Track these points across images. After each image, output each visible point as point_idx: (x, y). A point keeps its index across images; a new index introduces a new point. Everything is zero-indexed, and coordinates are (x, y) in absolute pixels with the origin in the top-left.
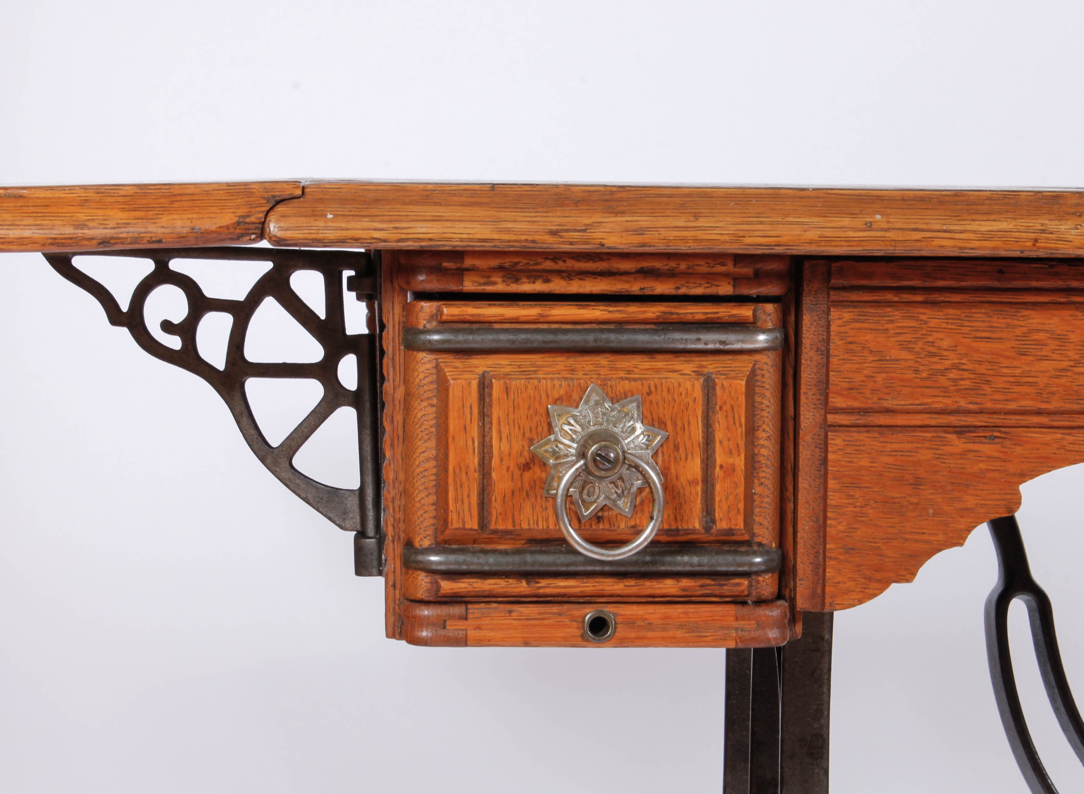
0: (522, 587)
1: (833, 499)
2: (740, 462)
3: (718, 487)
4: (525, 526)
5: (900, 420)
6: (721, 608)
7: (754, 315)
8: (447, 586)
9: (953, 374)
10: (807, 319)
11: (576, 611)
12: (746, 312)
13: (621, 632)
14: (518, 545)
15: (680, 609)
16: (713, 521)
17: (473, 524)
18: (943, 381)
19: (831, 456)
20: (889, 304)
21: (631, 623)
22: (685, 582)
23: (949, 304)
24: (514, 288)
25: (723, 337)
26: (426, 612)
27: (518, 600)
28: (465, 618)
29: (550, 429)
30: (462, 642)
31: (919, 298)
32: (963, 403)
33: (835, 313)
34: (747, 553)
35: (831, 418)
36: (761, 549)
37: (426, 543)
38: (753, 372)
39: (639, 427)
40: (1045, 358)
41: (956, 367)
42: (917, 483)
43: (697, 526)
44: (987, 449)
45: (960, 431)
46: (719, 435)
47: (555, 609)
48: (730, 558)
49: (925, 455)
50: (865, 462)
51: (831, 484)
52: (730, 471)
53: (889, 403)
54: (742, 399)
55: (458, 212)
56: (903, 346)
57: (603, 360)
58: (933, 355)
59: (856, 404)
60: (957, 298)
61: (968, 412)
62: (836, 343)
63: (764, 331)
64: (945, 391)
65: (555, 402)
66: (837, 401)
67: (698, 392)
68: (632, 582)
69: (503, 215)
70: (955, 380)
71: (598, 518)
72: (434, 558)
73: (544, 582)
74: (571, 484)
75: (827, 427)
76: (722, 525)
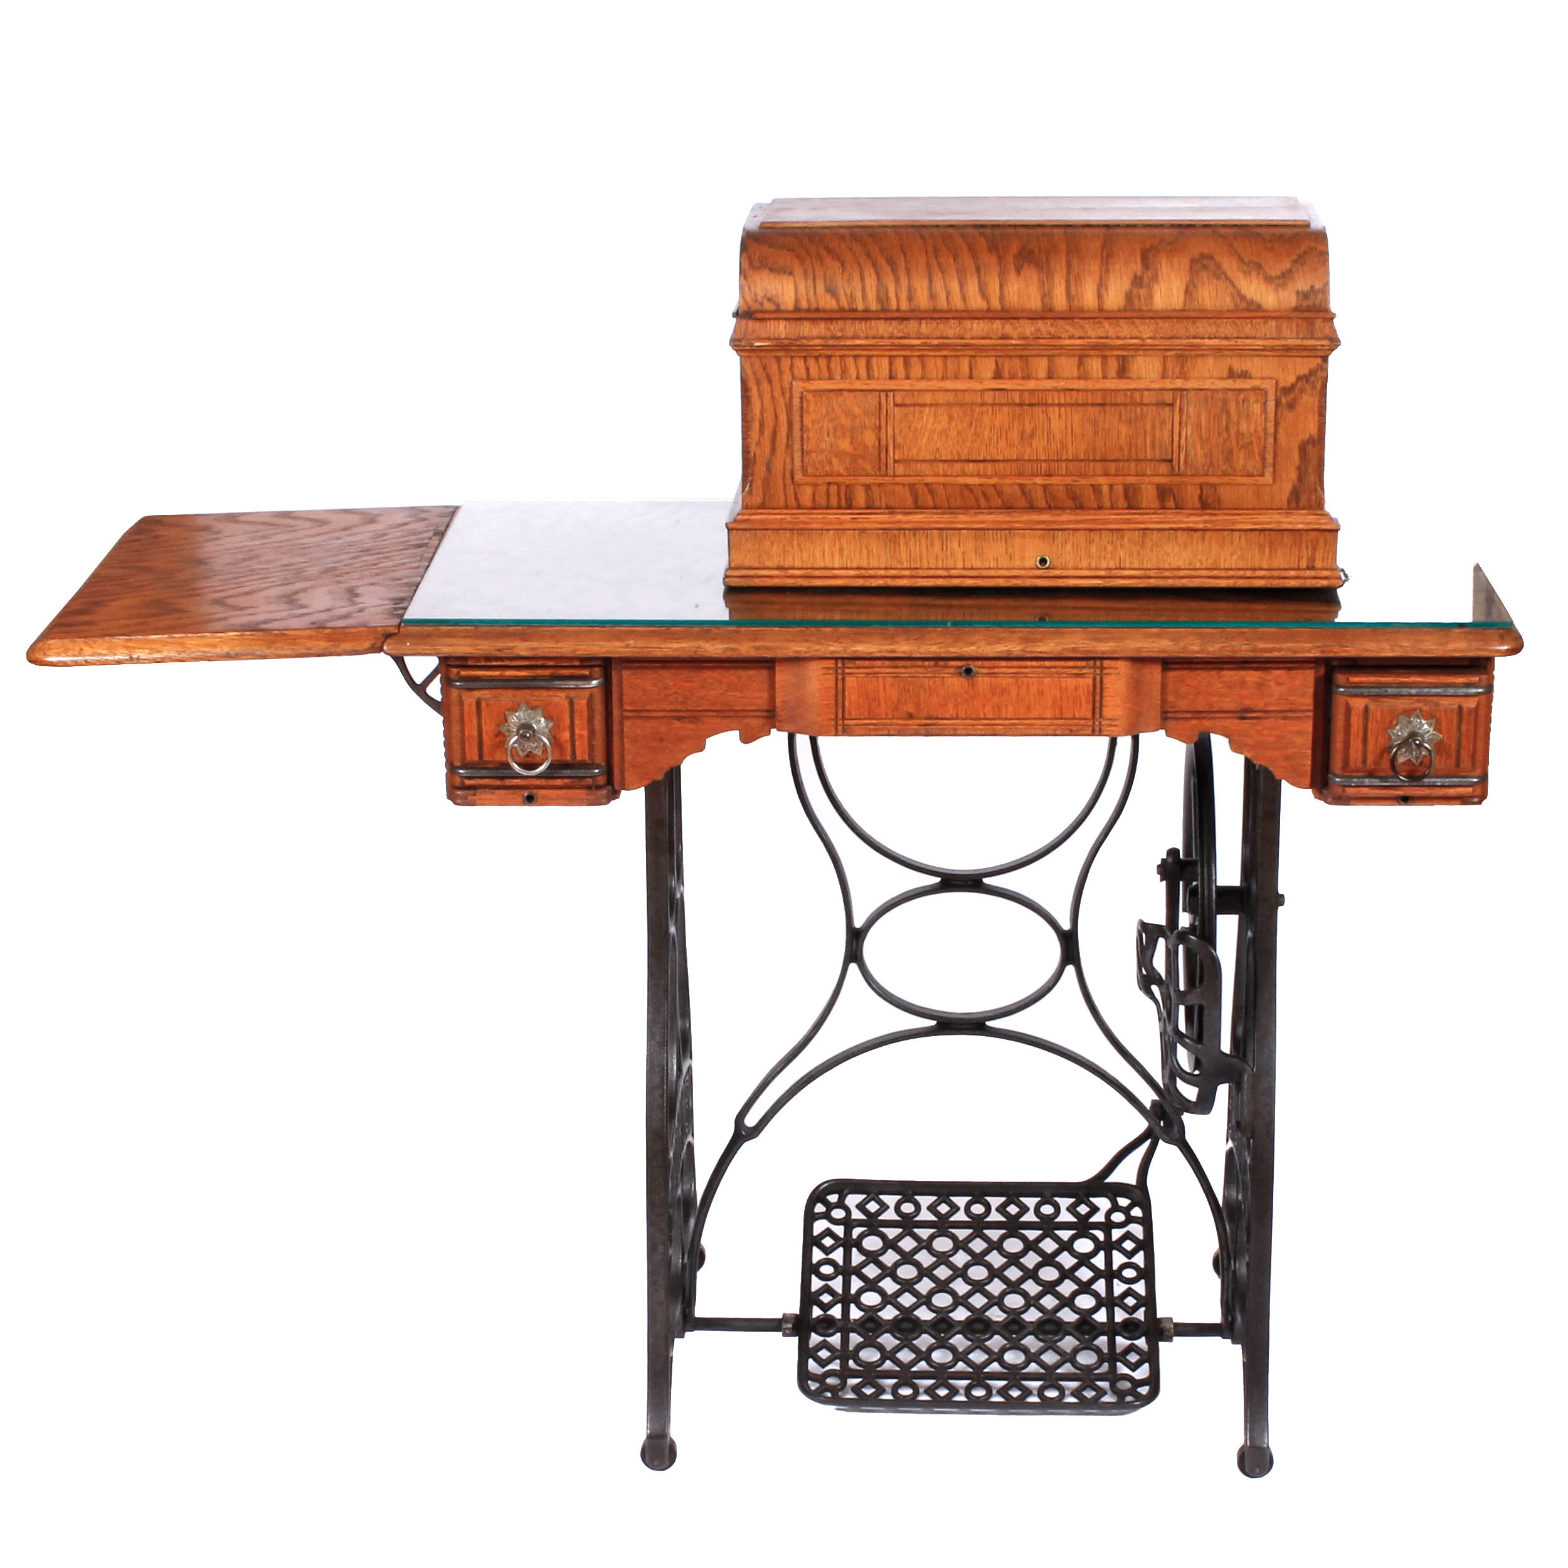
0: (498, 783)
1: (627, 746)
2: (585, 733)
3: (577, 743)
4: (497, 759)
5: (654, 714)
6: (580, 791)
7: (591, 673)
8: (467, 782)
9: (674, 696)
10: (614, 673)
11: (520, 792)
12: (586, 672)
13: (539, 801)
14: (497, 765)
15: (564, 792)
16: (575, 757)
17: (476, 758)
18: (671, 698)
19: (625, 729)
20: (647, 668)
21: (544, 797)
22: (567, 781)
23: (670, 668)
24: (489, 664)
25: (577, 683)
26: (459, 793)
27: (498, 788)
28: (475, 795)
29: (506, 721)
30: (473, 804)
31: (659, 665)
32: (679, 708)
33: (624, 672)
34: (589, 769)
35: (625, 714)
36: (598, 766)
37: (458, 764)
38: (591, 696)
39: (543, 720)
40: (713, 689)
41: (675, 693)
42: (661, 740)
43: (569, 758)
44: (691, 726)
45: (679, 719)
46: (577, 722)
47: (511, 791)
48: (583, 771)
49: (664, 729)
50: (639, 732)
51: (625, 740)
52: (581, 736)
53: (647, 708)
54: (586, 708)
55: (461, 641)
56: (654, 685)
57: (528, 692)
58: (665, 688)
59: (634, 708)
60: (675, 665)
61: (681, 711)
62: (625, 683)
63: (596, 679)
64: (672, 703)
65: (509, 710)
66: (627, 707)
67: (567, 705)
68: (543, 780)
69: (478, 642)
70: (676, 698)
71: (527, 756)
72: (461, 771)
73: (507, 781)
74: (515, 742)
75: (623, 718)
76: (579, 758)
